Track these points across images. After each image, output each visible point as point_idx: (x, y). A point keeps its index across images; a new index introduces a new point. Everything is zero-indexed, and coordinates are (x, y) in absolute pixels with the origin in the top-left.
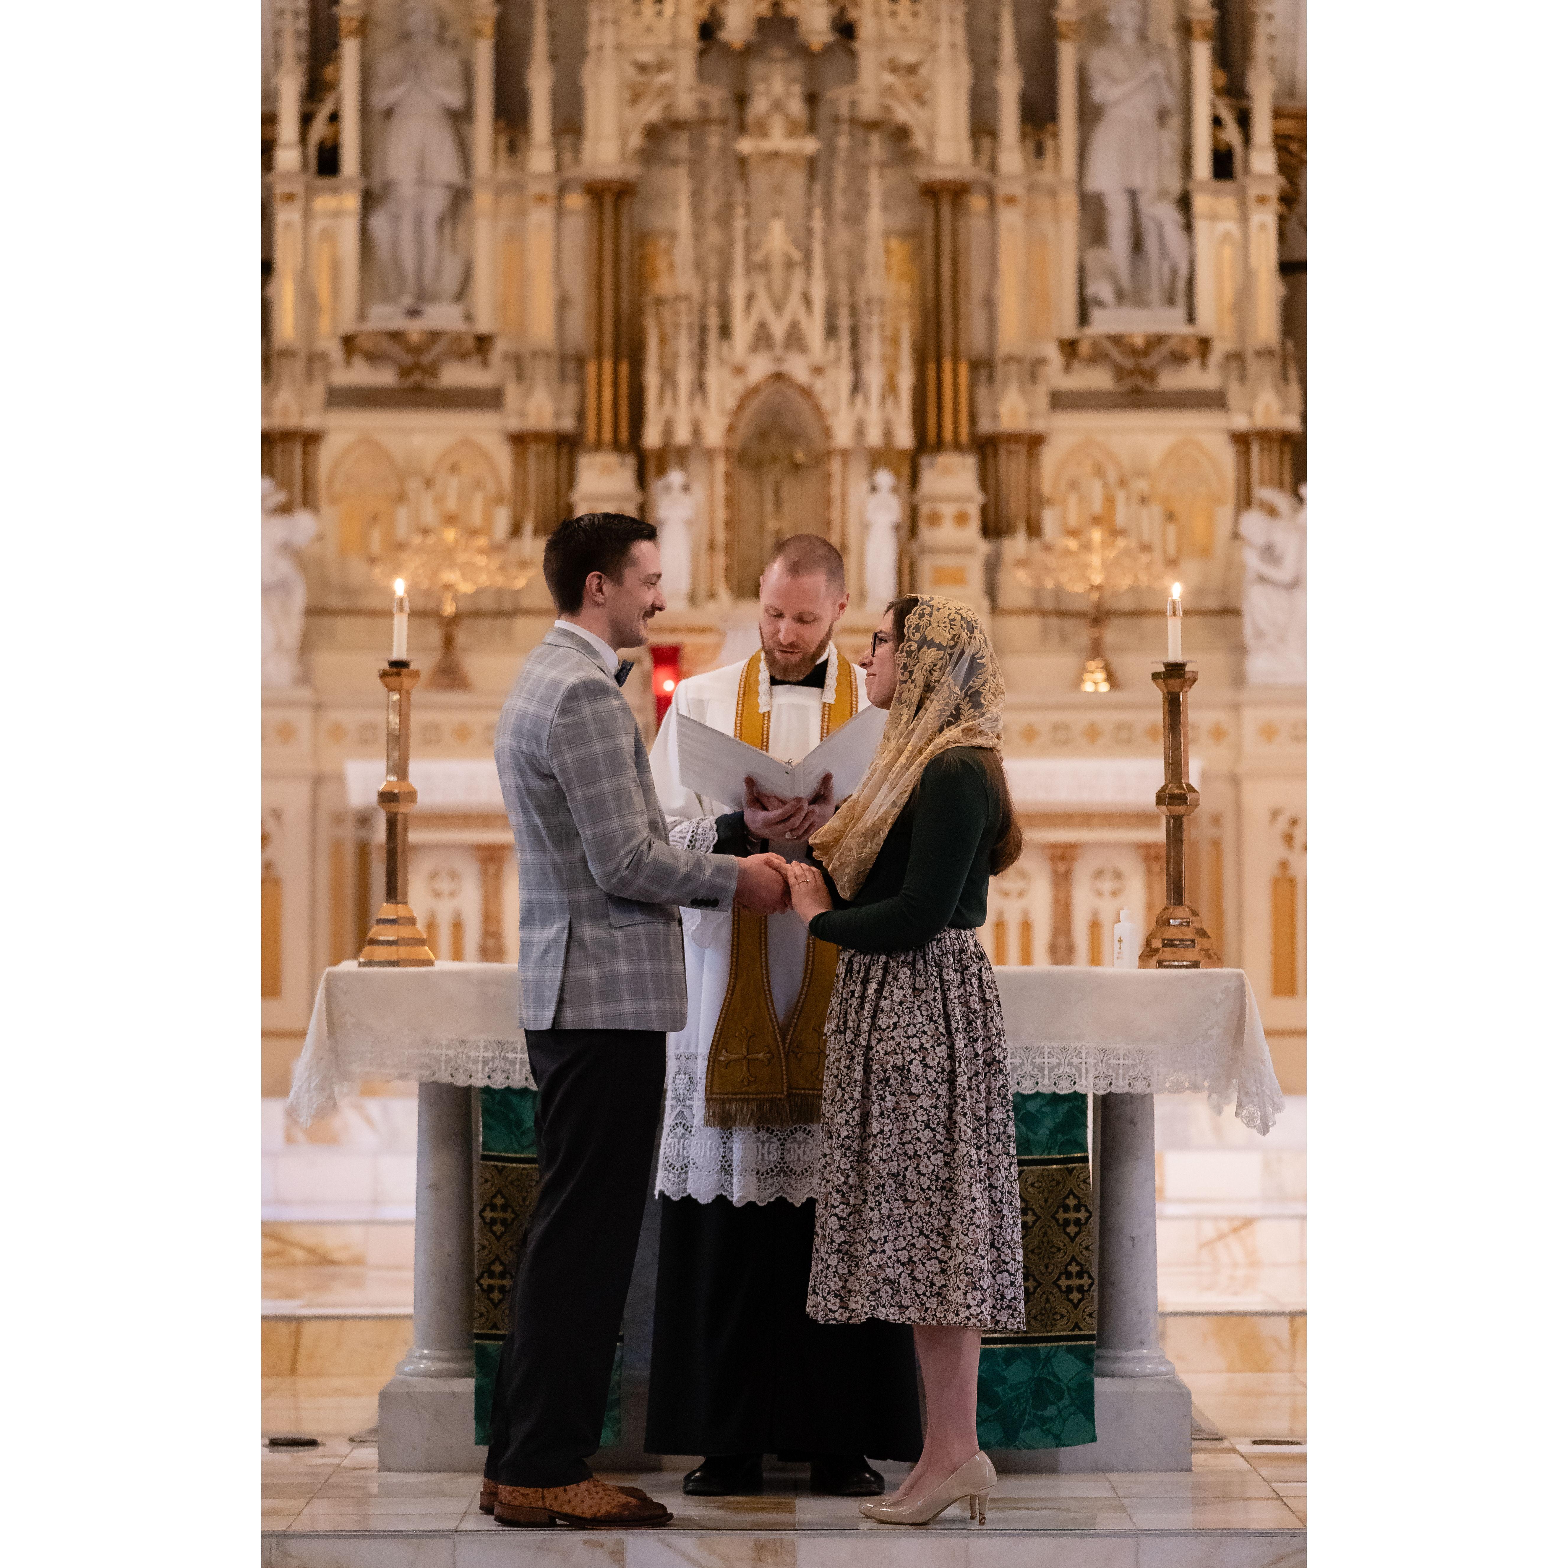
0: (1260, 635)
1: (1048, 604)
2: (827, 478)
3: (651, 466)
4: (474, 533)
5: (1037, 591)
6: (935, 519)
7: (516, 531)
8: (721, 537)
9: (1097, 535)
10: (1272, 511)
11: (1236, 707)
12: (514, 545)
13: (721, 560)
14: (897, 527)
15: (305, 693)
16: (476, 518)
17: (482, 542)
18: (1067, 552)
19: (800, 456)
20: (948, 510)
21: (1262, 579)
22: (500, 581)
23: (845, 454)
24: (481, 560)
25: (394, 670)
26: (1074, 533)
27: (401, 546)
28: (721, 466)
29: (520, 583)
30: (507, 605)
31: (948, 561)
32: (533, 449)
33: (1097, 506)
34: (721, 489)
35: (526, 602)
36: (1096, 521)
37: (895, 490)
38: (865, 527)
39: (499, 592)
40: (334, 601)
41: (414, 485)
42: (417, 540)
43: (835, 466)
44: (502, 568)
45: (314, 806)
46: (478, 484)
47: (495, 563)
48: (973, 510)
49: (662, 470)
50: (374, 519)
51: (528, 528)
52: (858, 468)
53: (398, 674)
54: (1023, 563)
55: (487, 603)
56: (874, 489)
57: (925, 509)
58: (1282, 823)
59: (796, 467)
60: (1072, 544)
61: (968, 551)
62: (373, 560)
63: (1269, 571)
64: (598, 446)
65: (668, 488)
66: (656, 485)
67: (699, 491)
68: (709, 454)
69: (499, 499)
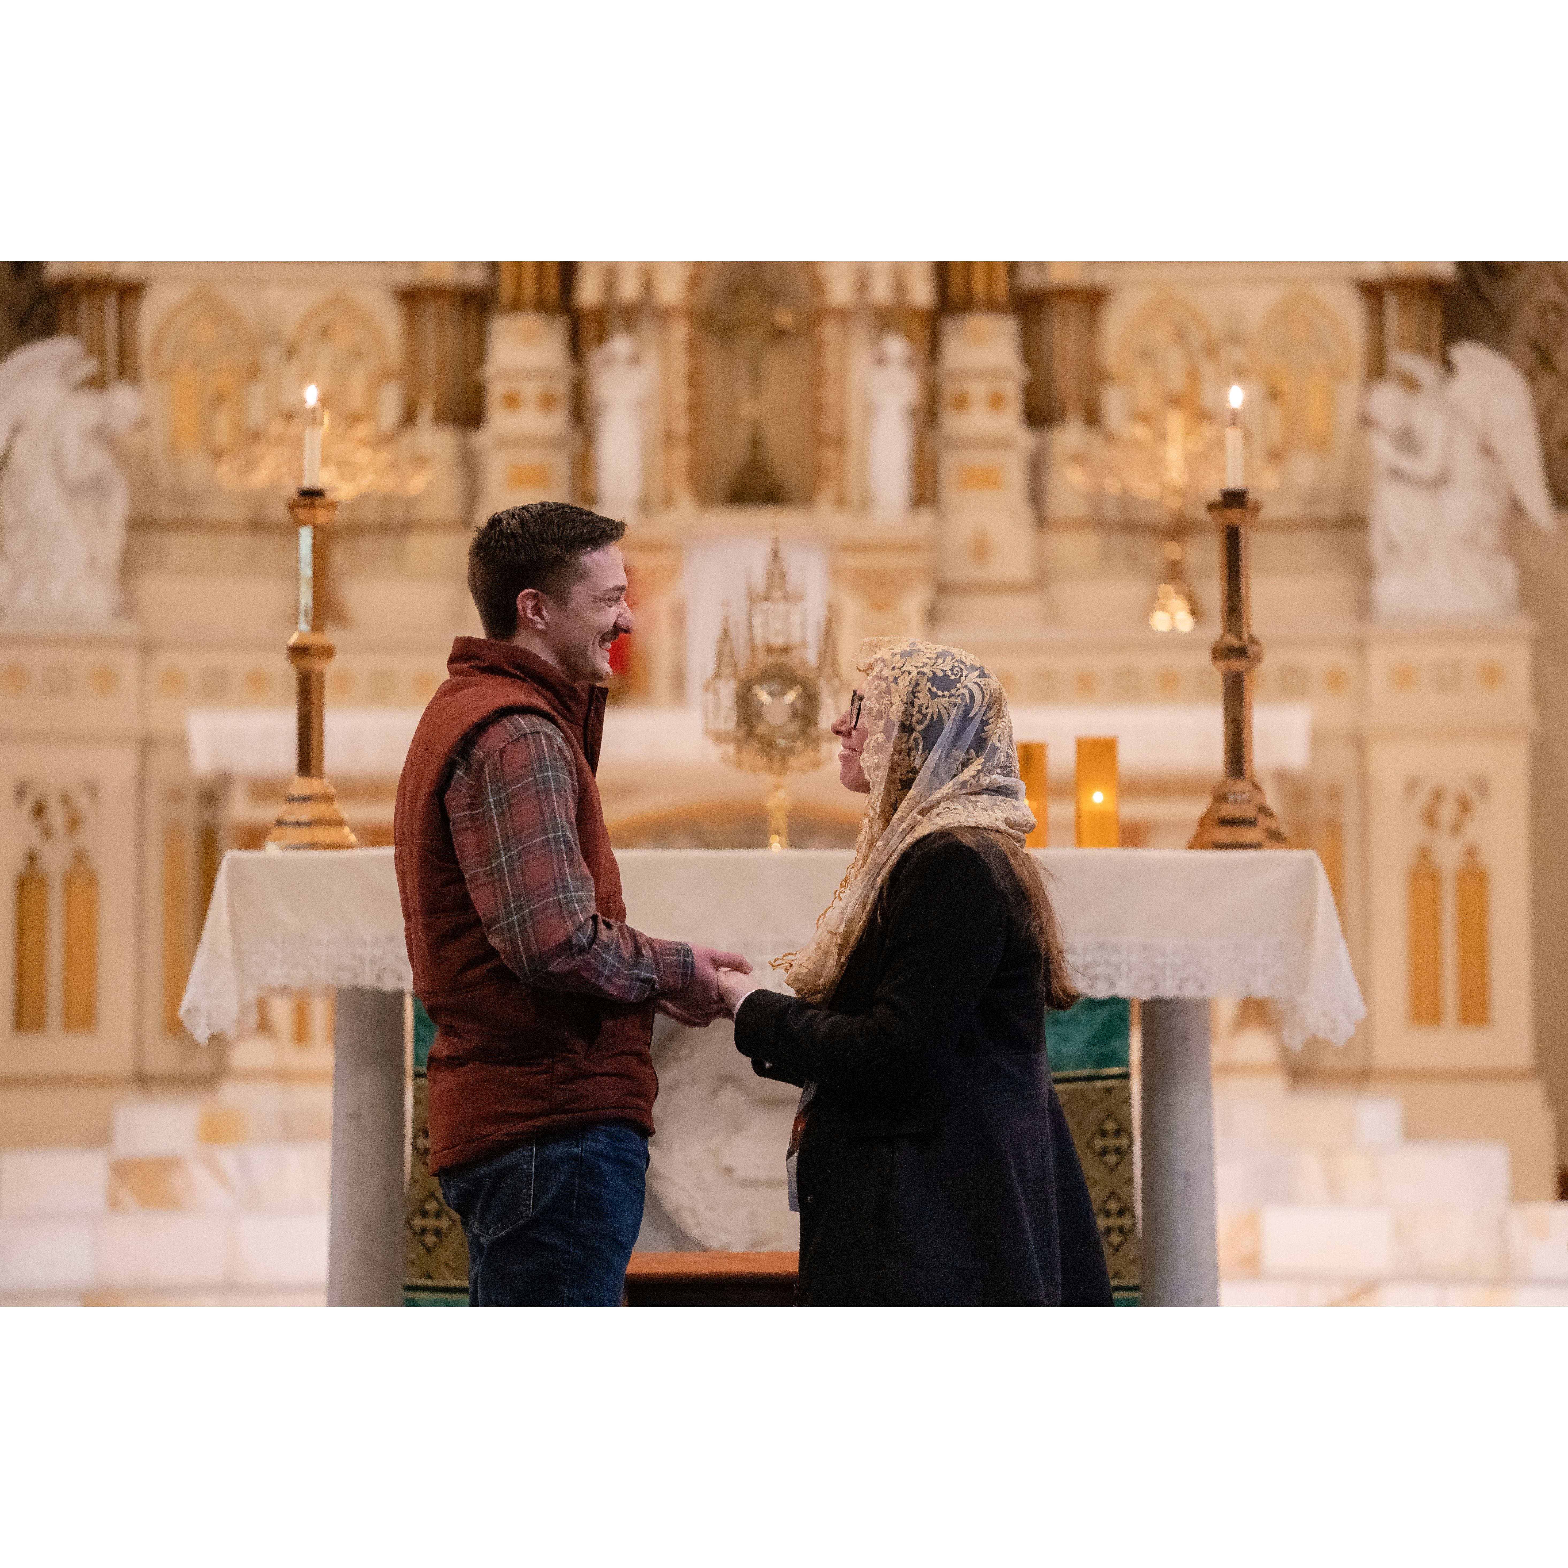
0: (1393, 548)
1: (1111, 512)
2: (818, 348)
3: (589, 331)
4: (354, 419)
5: (1096, 498)
6: (961, 402)
7: (409, 417)
8: (682, 425)
9: (1175, 422)
10: (1410, 383)
11: (1360, 646)
12: (406, 438)
13: (681, 456)
14: (913, 412)
15: (129, 629)
16: (356, 399)
17: (363, 431)
18: (1136, 443)
19: (784, 318)
20: (978, 390)
21: (1397, 475)
22: (388, 483)
23: (844, 315)
24: (362, 456)
25: (306, 500)
26: (1143, 418)
27: (255, 436)
28: (680, 331)
29: (417, 483)
30: (398, 515)
31: (978, 458)
32: (431, 310)
33: (1177, 381)
34: (680, 362)
35: (425, 512)
36: (1175, 401)
37: (910, 363)
38: (870, 410)
39: (387, 500)
40: (165, 510)
41: (271, 356)
42: (276, 427)
43: (830, 331)
44: (393, 465)
45: (142, 779)
46: (357, 355)
47: (384, 456)
48: (1012, 390)
49: (602, 337)
50: (219, 399)
51: (426, 414)
52: (861, 332)
53: (312, 506)
54: (1078, 458)
55: (371, 514)
56: (881, 361)
57: (949, 389)
58: (1422, 798)
59: (778, 334)
60: (1141, 432)
61: (1003, 443)
62: (218, 455)
63: (1407, 464)
64: (517, 306)
65: (609, 362)
66: (595, 357)
67: (651, 366)
68: (664, 315)
69: (384, 377)
